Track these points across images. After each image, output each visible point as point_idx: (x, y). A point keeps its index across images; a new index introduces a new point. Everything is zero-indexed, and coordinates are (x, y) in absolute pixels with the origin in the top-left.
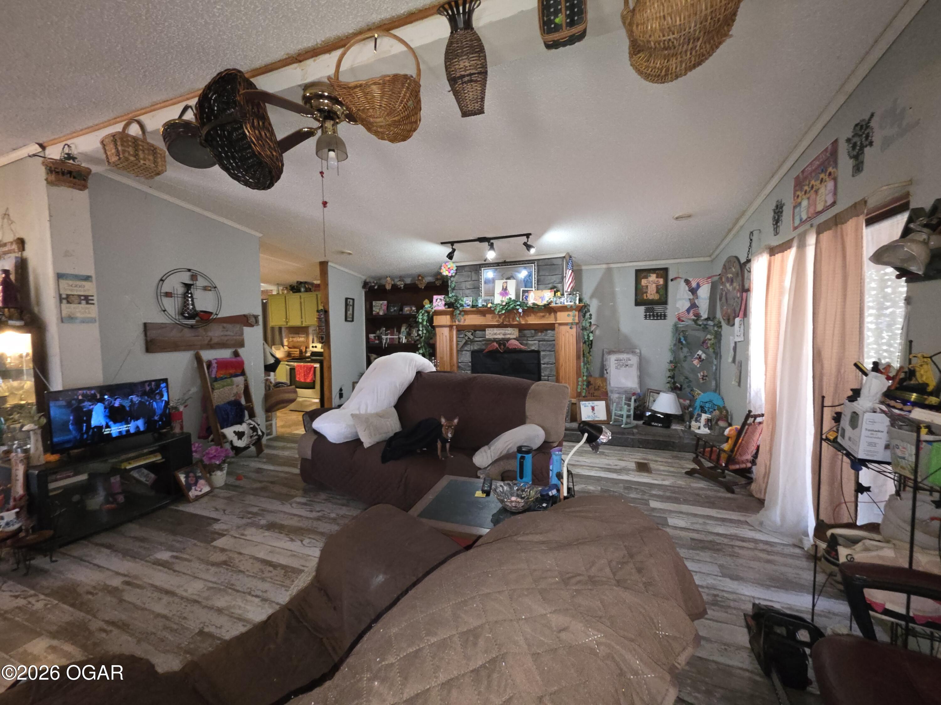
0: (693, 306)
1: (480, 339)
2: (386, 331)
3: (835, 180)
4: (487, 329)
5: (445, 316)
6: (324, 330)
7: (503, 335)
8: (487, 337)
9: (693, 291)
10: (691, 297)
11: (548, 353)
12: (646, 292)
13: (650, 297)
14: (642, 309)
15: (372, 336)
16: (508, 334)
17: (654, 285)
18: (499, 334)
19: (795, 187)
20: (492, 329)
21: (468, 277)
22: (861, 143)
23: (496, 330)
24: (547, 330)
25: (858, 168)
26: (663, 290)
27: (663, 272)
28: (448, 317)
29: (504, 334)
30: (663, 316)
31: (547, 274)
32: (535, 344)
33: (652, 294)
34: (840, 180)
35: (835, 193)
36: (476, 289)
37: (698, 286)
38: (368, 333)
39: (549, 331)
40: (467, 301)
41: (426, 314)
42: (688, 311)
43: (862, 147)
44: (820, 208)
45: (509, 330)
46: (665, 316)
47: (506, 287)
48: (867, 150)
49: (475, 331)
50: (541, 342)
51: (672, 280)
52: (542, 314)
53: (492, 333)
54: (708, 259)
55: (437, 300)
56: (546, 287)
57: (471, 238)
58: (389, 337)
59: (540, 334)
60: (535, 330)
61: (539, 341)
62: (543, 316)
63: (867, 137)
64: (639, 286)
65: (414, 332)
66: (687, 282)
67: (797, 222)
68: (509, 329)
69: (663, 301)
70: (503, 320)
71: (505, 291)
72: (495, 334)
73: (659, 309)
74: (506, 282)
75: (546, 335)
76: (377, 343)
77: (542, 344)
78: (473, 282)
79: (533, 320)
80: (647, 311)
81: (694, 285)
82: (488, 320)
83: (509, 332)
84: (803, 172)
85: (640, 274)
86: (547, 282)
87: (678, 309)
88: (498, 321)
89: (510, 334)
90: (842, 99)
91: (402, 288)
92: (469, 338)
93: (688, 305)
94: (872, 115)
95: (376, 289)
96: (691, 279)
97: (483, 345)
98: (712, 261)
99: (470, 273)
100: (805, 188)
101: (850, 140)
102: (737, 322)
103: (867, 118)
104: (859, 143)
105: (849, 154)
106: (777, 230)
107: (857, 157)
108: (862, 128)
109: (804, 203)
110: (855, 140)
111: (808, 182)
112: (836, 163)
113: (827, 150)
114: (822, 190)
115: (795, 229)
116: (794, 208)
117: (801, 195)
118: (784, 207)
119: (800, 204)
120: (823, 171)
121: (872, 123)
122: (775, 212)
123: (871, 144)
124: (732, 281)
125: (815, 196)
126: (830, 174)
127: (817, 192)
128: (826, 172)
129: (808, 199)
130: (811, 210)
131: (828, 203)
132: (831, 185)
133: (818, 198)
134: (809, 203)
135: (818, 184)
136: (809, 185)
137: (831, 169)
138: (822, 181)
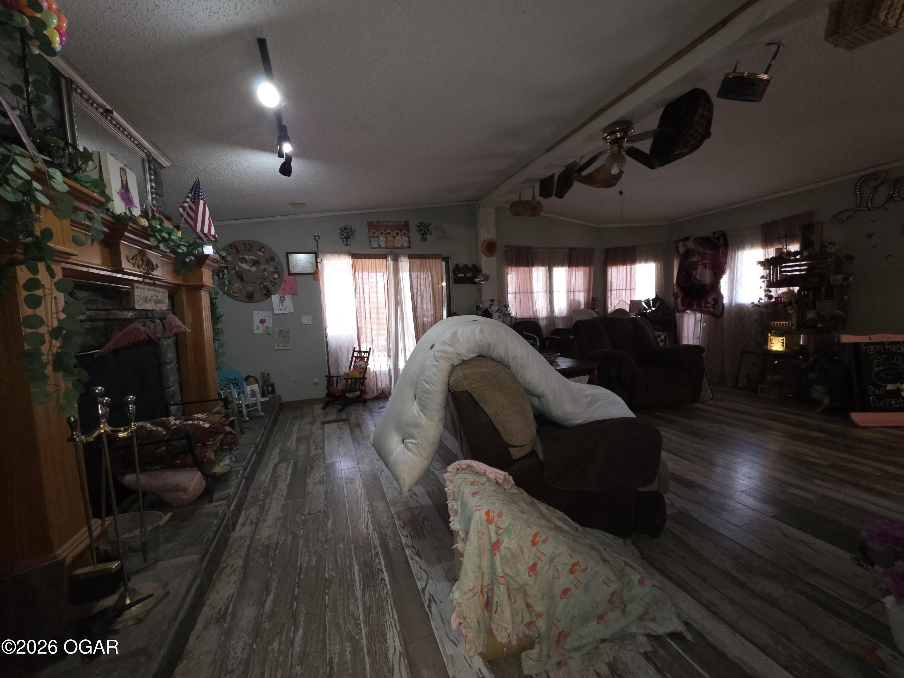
7: (155, 302)
16: (160, 301)
18: (150, 300)
19: (368, 226)
20: (141, 286)
22: (425, 231)
25: (424, 239)
34: (412, 239)
43: (425, 233)
44: (398, 245)
45: (159, 292)
47: (127, 183)
48: (428, 235)
63: (428, 230)
67: (374, 245)
71: (126, 193)
72: (147, 299)
74: (125, 171)
84: (378, 222)
88: (139, 267)
94: (430, 224)
100: (381, 231)
101: (417, 226)
102: (275, 298)
103: (428, 224)
104: (423, 230)
105: (418, 231)
106: (349, 243)
107: (423, 235)
108: (425, 225)
109: (382, 238)
110: (421, 228)
111: (383, 228)
112: (408, 230)
113: (400, 222)
114: (398, 238)
115: (373, 248)
116: (370, 237)
117: (377, 233)
118: (355, 232)
119: (378, 237)
120: (397, 229)
121: (431, 227)
122: (342, 231)
123: (431, 234)
124: (256, 263)
125: (392, 238)
126: (404, 234)
127: (394, 237)
128: (401, 231)
129: (386, 237)
130: (390, 244)
131: (405, 246)
132: (405, 239)
133: (396, 240)
134: (386, 240)
135: (394, 234)
136: (385, 231)
137: (405, 232)
138: (397, 234)
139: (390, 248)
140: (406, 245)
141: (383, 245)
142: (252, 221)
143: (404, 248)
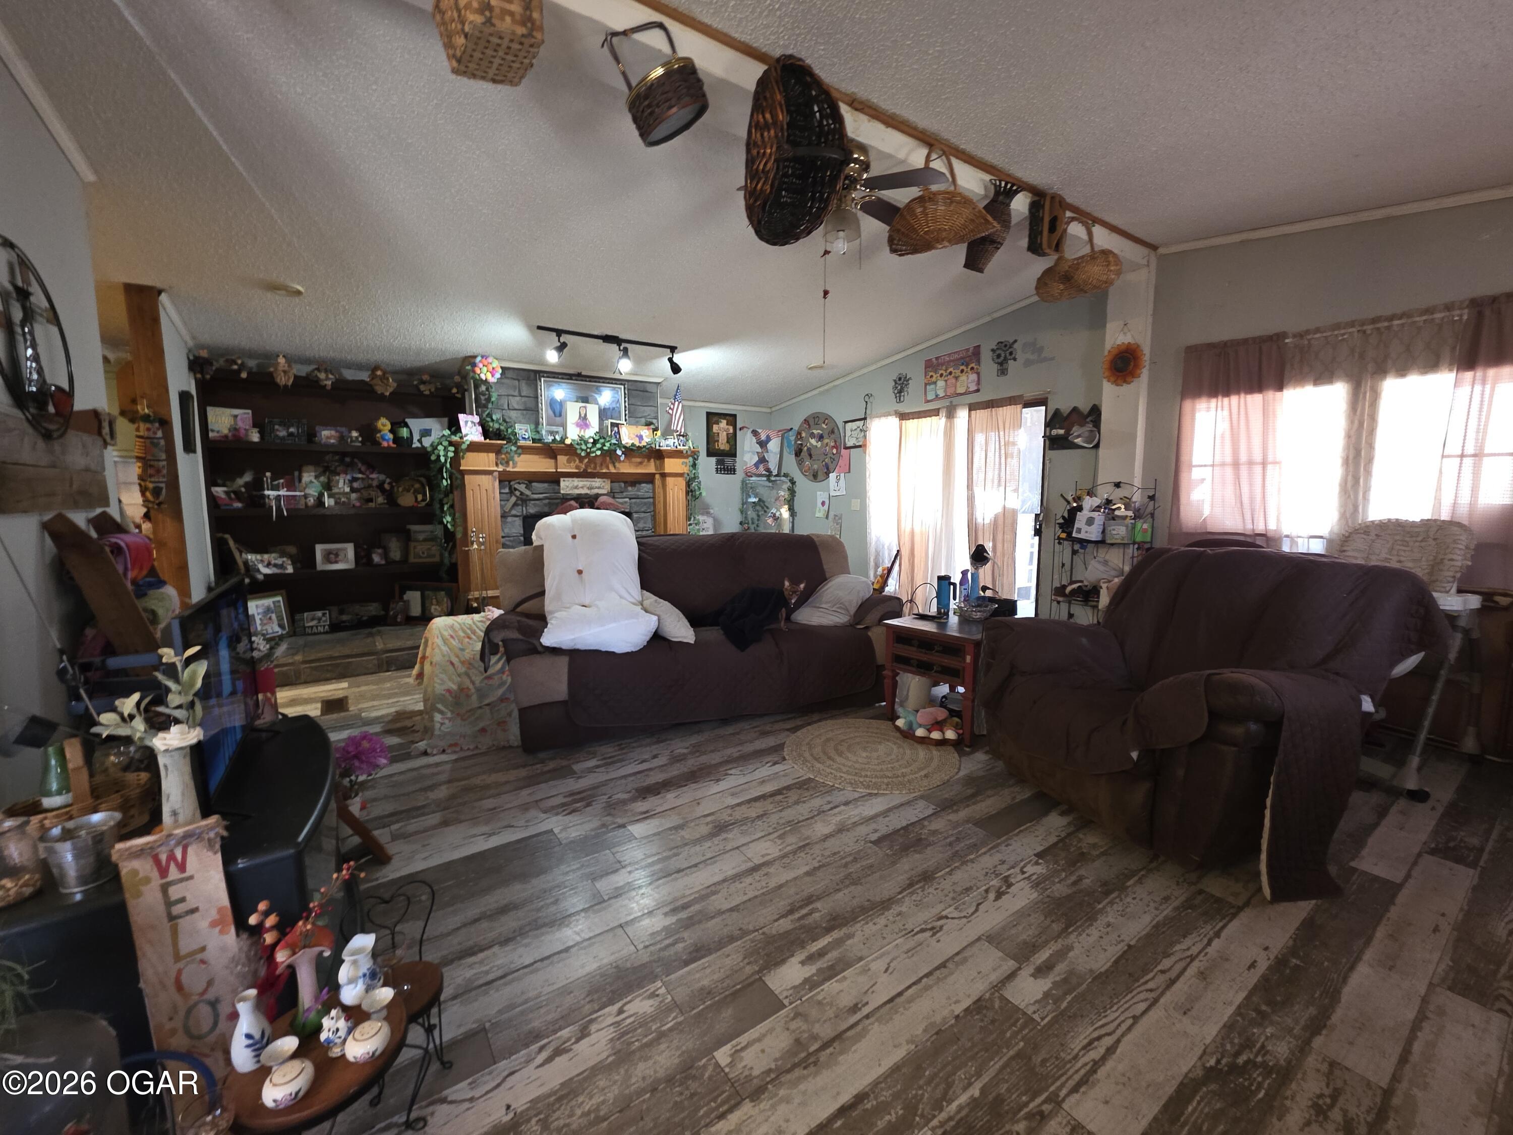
0: (762, 460)
1: (541, 496)
2: (273, 479)
3: (978, 374)
4: (562, 479)
5: (485, 454)
6: (165, 471)
7: (588, 488)
8: (562, 492)
9: (763, 444)
10: (760, 450)
11: (642, 515)
12: (718, 441)
13: (722, 447)
14: (713, 460)
15: (219, 491)
16: (596, 488)
17: (725, 433)
18: (582, 487)
19: (926, 368)
20: (570, 479)
21: (515, 388)
22: (1005, 356)
23: (576, 482)
24: (640, 483)
25: (1003, 372)
26: (732, 439)
27: (732, 419)
28: (492, 456)
29: (590, 488)
30: (731, 471)
31: (639, 403)
32: (626, 502)
33: (722, 444)
34: (982, 375)
35: (978, 382)
36: (532, 411)
37: (769, 439)
38: (210, 482)
39: (643, 485)
40: (523, 430)
41: (452, 449)
42: (756, 465)
43: (1006, 359)
44: (961, 390)
45: (597, 482)
46: (734, 470)
47: (586, 415)
48: (1011, 362)
49: (531, 482)
50: (633, 501)
51: (740, 429)
52: (639, 460)
53: (571, 485)
54: (768, 410)
55: (466, 422)
56: (637, 422)
57: (596, 333)
58: (283, 492)
59: (630, 488)
60: (625, 482)
61: (630, 499)
62: (641, 463)
63: (1011, 353)
64: (711, 434)
65: (341, 484)
66: (755, 433)
67: (931, 396)
68: (596, 479)
69: (732, 454)
70: (586, 466)
71: (583, 421)
72: (576, 487)
73: (728, 461)
74: (585, 407)
75: (639, 490)
76: (238, 509)
77: (635, 503)
78: (524, 399)
79: (626, 468)
80: (718, 463)
81: (763, 437)
82: (564, 464)
83: (597, 484)
84: (937, 358)
85: (712, 418)
86: (640, 415)
87: (746, 463)
88: (577, 467)
89: (599, 488)
90: (988, 319)
91: (329, 388)
92: (522, 493)
93: (756, 459)
94: (1015, 341)
95: (243, 380)
96: (760, 431)
97: (545, 505)
98: (771, 413)
99: (517, 382)
100: (941, 372)
101: (993, 350)
102: (832, 476)
103: (1011, 341)
104: (1003, 355)
105: (993, 360)
106: (902, 399)
107: (1001, 364)
108: (1006, 346)
109: (941, 383)
110: (998, 352)
111: (944, 368)
112: (978, 362)
113: (968, 350)
114: (963, 378)
115: (929, 401)
116: (926, 385)
117: (935, 376)
118: (910, 382)
119: (935, 383)
120: (963, 364)
121: (1015, 346)
122: (896, 383)
123: (1015, 359)
124: (821, 438)
125: (954, 381)
126: (972, 368)
127: (957, 378)
128: (967, 366)
129: (946, 381)
130: (950, 391)
131: (971, 390)
132: (973, 377)
133: (958, 384)
134: (946, 384)
135: (958, 372)
136: (946, 371)
137: (973, 365)
138: (962, 371)
139: (949, 397)
140: (973, 387)
141: (941, 394)
142: (821, 389)
143: (971, 393)
